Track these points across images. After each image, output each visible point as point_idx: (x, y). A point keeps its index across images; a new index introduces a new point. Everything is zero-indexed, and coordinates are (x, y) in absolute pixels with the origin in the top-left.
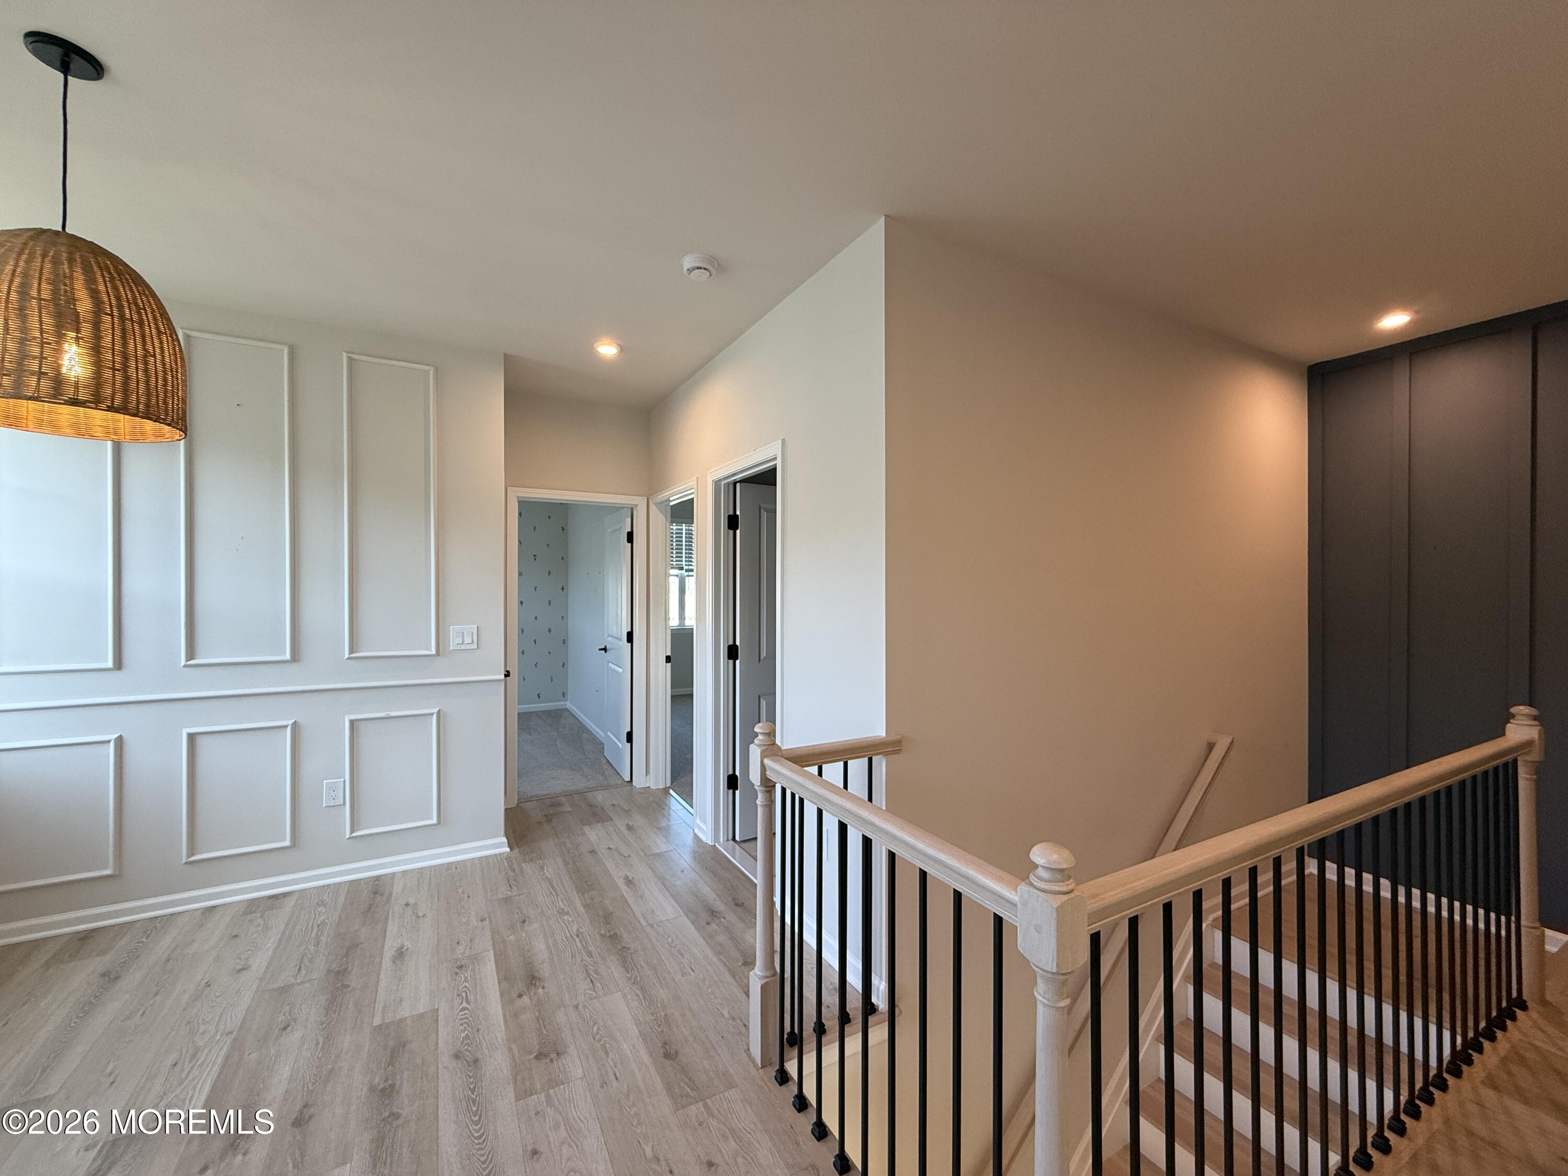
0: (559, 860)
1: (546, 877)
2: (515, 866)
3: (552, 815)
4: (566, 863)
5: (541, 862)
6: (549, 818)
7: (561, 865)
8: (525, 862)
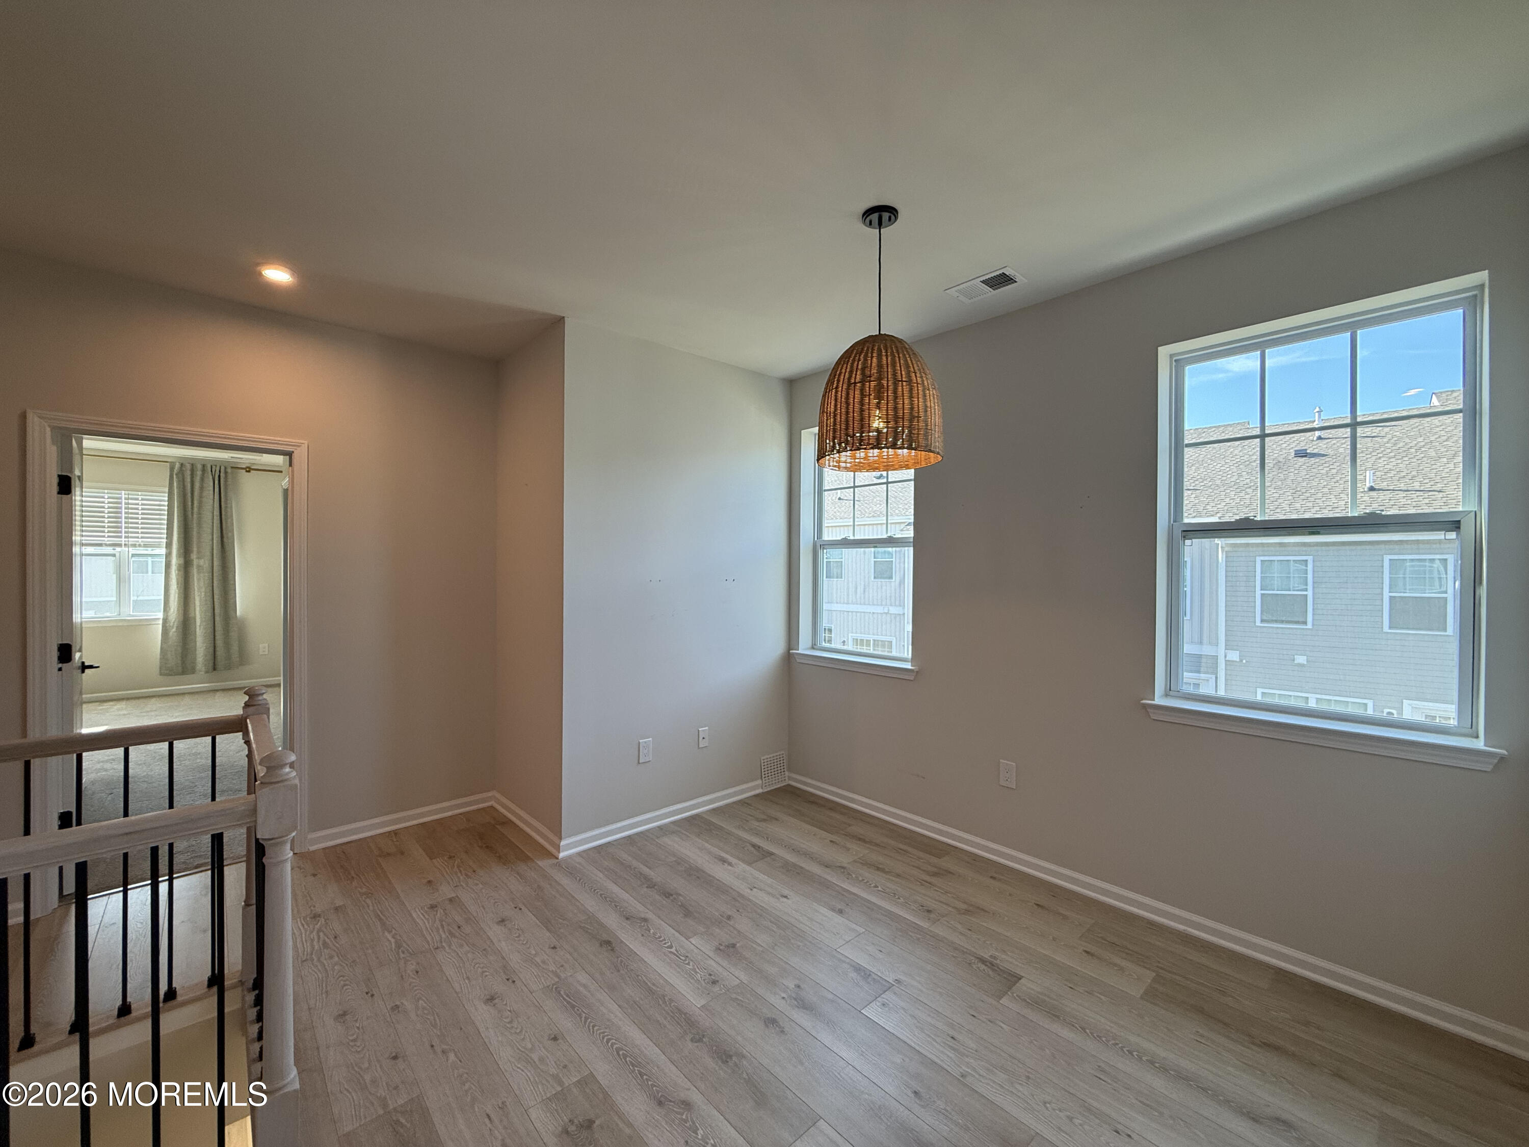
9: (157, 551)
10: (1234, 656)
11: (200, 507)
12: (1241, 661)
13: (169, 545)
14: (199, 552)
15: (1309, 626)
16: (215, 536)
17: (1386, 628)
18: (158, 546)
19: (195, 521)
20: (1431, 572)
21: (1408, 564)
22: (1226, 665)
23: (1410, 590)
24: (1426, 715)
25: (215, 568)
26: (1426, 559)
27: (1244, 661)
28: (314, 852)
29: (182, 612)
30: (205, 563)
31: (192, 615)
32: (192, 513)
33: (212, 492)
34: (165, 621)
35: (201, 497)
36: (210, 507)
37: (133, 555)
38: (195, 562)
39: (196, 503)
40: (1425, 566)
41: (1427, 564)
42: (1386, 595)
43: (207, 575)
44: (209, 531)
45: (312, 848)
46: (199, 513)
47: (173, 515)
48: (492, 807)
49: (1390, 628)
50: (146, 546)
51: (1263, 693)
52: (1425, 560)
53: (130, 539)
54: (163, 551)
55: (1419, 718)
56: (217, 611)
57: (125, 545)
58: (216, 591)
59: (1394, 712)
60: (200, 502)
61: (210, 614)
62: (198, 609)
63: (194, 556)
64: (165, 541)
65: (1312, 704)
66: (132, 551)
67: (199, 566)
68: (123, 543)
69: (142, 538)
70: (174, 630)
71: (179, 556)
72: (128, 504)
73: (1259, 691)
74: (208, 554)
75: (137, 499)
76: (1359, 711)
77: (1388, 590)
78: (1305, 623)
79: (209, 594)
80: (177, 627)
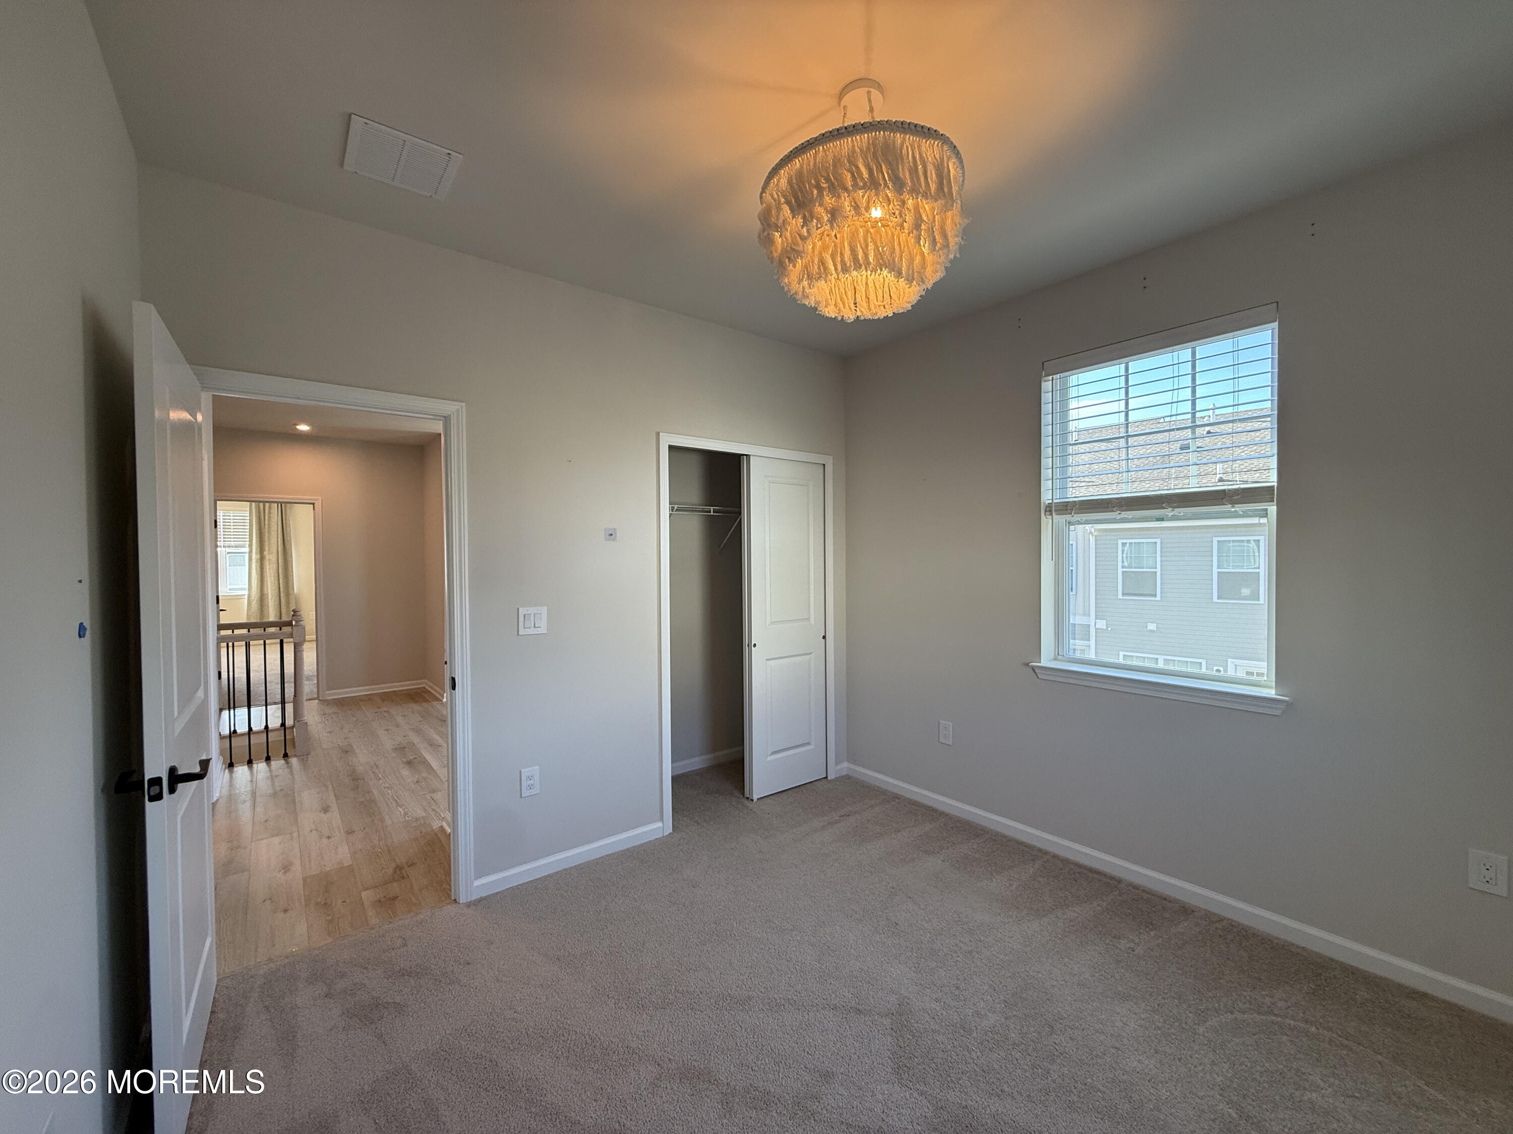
0: (388, 822)
1: (401, 807)
2: (432, 813)
3: (394, 880)
4: (382, 820)
5: (407, 819)
6: (399, 873)
7: (387, 818)
8: (423, 817)
9: (243, 550)
10: (1102, 624)
11: (269, 520)
12: (1107, 629)
13: (251, 546)
14: (269, 550)
15: (1158, 598)
16: (279, 540)
17: (1215, 599)
18: (244, 547)
19: (266, 530)
20: (1248, 551)
21: (1231, 544)
22: (1096, 632)
23: (1233, 566)
24: (1247, 672)
25: (280, 561)
26: (1244, 540)
27: (1109, 629)
28: (329, 700)
29: (259, 591)
30: (273, 557)
31: (266, 592)
32: (265, 524)
33: (276, 510)
34: (249, 596)
35: (270, 513)
36: (276, 520)
37: (228, 553)
38: (267, 557)
39: (267, 517)
40: (1244, 546)
41: (1246, 544)
42: (1215, 570)
43: (275, 566)
44: (276, 536)
45: (328, 698)
46: (269, 524)
47: (252, 526)
48: (424, 688)
49: (1219, 598)
50: (236, 547)
51: (1124, 655)
52: (1242, 541)
53: (226, 543)
54: (247, 550)
55: (1241, 674)
56: (282, 590)
57: (224, 546)
58: (281, 576)
59: (1221, 669)
60: (269, 517)
61: (277, 591)
62: (269, 588)
63: (266, 553)
64: (248, 543)
65: (1161, 665)
66: (228, 550)
67: (269, 560)
68: (222, 545)
69: (234, 541)
70: (255, 602)
71: (256, 554)
72: (225, 519)
73: (1121, 654)
74: (275, 551)
75: (230, 516)
76: (1195, 670)
77: (1216, 567)
78: (1155, 596)
79: (277, 578)
80: (257, 601)
